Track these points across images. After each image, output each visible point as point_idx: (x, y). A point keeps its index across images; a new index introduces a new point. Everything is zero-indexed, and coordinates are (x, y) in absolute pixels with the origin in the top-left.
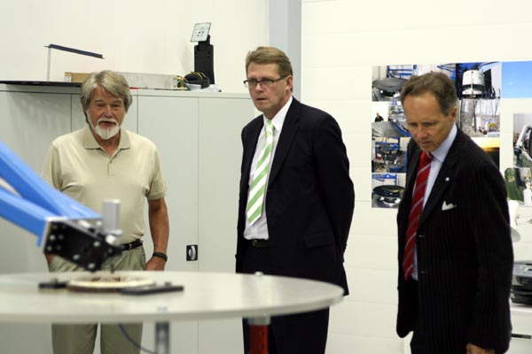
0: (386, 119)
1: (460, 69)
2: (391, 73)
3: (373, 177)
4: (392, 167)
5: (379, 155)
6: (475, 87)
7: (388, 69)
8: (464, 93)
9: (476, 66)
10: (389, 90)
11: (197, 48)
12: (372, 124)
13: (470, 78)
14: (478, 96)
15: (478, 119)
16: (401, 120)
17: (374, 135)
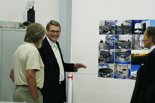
0: (104, 42)
1: (134, 22)
2: (106, 23)
3: (99, 64)
4: (106, 61)
5: (101, 56)
6: (139, 30)
7: (106, 22)
8: (135, 32)
9: (140, 21)
10: (106, 30)
11: (28, 12)
12: (99, 43)
13: (137, 26)
14: (140, 33)
15: (140, 42)
16: (110, 42)
17: (100, 48)
